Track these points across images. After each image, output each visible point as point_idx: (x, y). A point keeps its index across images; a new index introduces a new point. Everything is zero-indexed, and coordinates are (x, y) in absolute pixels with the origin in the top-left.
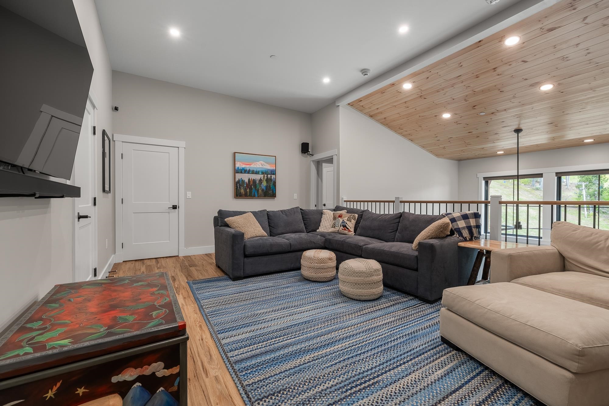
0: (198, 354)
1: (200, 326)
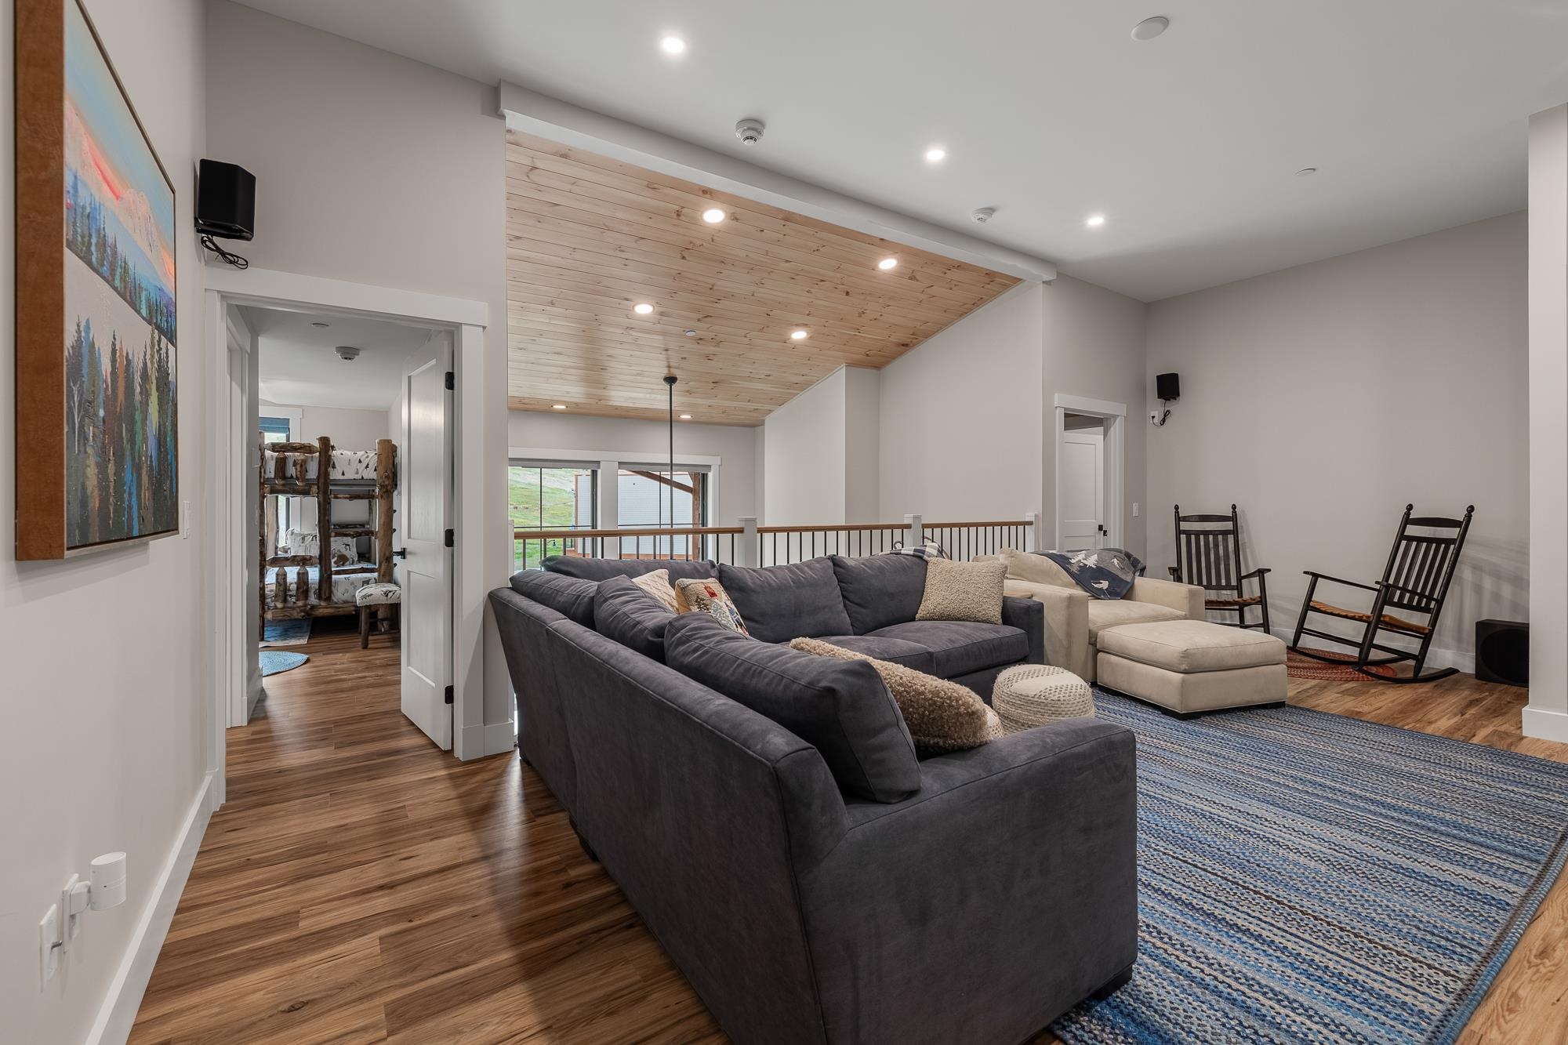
1: (1543, 954)
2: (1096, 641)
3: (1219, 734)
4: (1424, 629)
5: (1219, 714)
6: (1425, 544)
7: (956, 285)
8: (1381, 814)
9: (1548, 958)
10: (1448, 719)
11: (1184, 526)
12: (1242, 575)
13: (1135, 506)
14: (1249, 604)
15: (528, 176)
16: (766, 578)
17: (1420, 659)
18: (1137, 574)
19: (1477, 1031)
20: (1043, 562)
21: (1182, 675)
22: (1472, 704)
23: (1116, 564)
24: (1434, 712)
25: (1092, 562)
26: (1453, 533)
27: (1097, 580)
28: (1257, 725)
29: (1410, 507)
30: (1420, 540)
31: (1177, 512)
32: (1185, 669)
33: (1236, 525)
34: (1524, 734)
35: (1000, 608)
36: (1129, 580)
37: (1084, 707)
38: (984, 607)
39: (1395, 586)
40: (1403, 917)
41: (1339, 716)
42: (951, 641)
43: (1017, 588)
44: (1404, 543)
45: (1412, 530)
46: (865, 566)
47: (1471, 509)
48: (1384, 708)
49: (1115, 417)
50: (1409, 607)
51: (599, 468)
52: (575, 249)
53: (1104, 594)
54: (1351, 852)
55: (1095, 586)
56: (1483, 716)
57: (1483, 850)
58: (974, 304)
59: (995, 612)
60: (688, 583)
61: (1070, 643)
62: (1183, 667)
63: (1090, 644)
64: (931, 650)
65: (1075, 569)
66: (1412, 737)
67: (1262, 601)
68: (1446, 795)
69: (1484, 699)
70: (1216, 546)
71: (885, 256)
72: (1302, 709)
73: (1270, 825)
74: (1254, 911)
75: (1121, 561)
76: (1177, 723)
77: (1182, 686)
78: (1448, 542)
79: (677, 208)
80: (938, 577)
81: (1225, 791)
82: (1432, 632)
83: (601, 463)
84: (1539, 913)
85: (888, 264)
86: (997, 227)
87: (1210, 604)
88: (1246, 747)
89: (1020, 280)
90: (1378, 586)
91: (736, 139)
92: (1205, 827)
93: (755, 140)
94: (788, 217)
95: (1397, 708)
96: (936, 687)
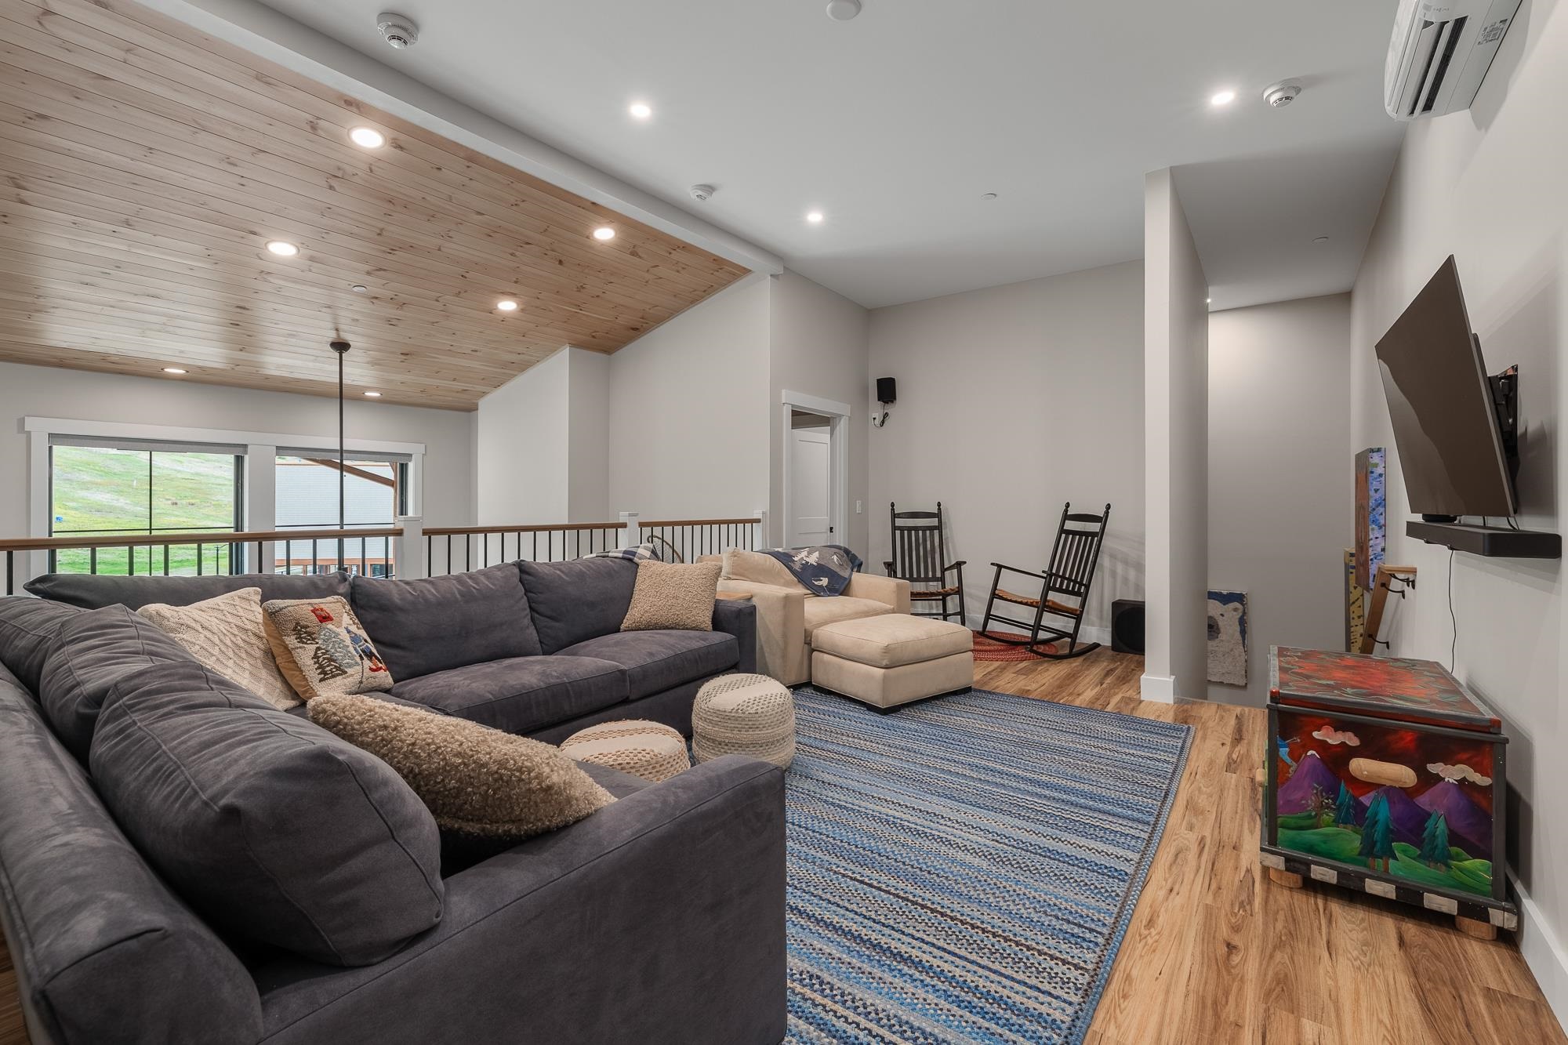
0: (1198, 871)
1: (1150, 923)
2: (811, 640)
3: (914, 726)
4: (1076, 610)
5: (916, 705)
6: (1078, 537)
7: (683, 268)
8: (1037, 794)
9: (1154, 927)
10: (1092, 690)
11: (899, 522)
12: (945, 567)
13: (859, 503)
14: (950, 594)
15: (40, 23)
16: (421, 591)
17: (1073, 636)
18: (855, 570)
19: (1098, 1030)
20: (766, 561)
21: (883, 670)
22: (1108, 674)
23: (835, 560)
24: (1082, 684)
25: (813, 559)
26: (1095, 527)
27: (818, 577)
28: (947, 712)
29: (1068, 505)
30: (1074, 533)
31: (893, 509)
32: (887, 665)
33: (940, 521)
34: (1142, 699)
35: (711, 613)
36: (847, 576)
37: (783, 718)
38: (694, 612)
39: (1057, 575)
40: (1045, 907)
41: (1013, 696)
42: (651, 654)
43: (733, 590)
44: (1063, 536)
45: (1070, 525)
46: (562, 572)
47: (1108, 507)
48: (1047, 684)
49: (840, 416)
50: (1066, 592)
51: (246, 454)
52: (151, 149)
53: (824, 591)
54: (1010, 841)
55: (816, 583)
56: (1115, 685)
57: (1111, 818)
58: (705, 291)
59: (705, 618)
60: (281, 606)
61: (786, 644)
62: (884, 663)
63: (805, 643)
64: (623, 667)
65: (797, 567)
66: (1065, 711)
67: (959, 591)
68: (1086, 766)
69: (1116, 669)
70: (925, 540)
71: (600, 224)
72: (985, 692)
73: (944, 823)
74: (918, 931)
75: (840, 558)
76: (877, 718)
77: (884, 680)
78: (1093, 534)
79: (311, 118)
80: (647, 582)
81: (911, 790)
82: (1082, 612)
83: (249, 447)
84: (1148, 879)
85: (604, 234)
86: (717, 206)
87: (916, 596)
88: (934, 738)
89: (750, 271)
90: (1045, 575)
91: (378, 36)
92: (887, 835)
93: (405, 42)
94: (473, 158)
95: (1056, 683)
96: (505, 754)
